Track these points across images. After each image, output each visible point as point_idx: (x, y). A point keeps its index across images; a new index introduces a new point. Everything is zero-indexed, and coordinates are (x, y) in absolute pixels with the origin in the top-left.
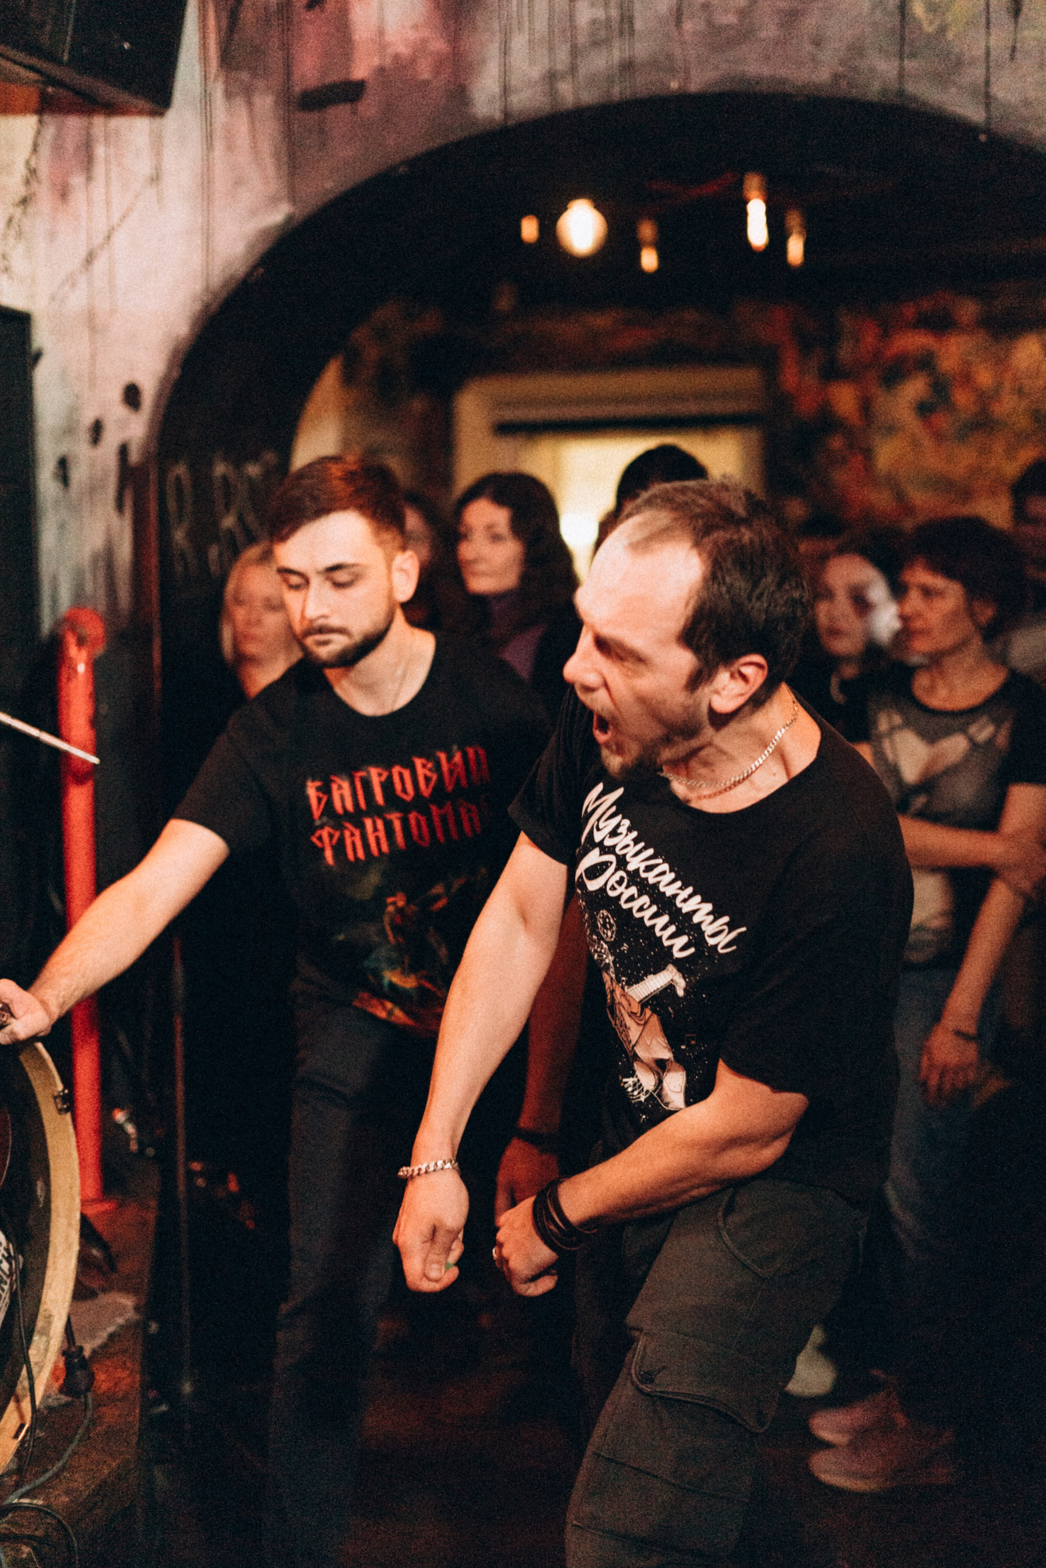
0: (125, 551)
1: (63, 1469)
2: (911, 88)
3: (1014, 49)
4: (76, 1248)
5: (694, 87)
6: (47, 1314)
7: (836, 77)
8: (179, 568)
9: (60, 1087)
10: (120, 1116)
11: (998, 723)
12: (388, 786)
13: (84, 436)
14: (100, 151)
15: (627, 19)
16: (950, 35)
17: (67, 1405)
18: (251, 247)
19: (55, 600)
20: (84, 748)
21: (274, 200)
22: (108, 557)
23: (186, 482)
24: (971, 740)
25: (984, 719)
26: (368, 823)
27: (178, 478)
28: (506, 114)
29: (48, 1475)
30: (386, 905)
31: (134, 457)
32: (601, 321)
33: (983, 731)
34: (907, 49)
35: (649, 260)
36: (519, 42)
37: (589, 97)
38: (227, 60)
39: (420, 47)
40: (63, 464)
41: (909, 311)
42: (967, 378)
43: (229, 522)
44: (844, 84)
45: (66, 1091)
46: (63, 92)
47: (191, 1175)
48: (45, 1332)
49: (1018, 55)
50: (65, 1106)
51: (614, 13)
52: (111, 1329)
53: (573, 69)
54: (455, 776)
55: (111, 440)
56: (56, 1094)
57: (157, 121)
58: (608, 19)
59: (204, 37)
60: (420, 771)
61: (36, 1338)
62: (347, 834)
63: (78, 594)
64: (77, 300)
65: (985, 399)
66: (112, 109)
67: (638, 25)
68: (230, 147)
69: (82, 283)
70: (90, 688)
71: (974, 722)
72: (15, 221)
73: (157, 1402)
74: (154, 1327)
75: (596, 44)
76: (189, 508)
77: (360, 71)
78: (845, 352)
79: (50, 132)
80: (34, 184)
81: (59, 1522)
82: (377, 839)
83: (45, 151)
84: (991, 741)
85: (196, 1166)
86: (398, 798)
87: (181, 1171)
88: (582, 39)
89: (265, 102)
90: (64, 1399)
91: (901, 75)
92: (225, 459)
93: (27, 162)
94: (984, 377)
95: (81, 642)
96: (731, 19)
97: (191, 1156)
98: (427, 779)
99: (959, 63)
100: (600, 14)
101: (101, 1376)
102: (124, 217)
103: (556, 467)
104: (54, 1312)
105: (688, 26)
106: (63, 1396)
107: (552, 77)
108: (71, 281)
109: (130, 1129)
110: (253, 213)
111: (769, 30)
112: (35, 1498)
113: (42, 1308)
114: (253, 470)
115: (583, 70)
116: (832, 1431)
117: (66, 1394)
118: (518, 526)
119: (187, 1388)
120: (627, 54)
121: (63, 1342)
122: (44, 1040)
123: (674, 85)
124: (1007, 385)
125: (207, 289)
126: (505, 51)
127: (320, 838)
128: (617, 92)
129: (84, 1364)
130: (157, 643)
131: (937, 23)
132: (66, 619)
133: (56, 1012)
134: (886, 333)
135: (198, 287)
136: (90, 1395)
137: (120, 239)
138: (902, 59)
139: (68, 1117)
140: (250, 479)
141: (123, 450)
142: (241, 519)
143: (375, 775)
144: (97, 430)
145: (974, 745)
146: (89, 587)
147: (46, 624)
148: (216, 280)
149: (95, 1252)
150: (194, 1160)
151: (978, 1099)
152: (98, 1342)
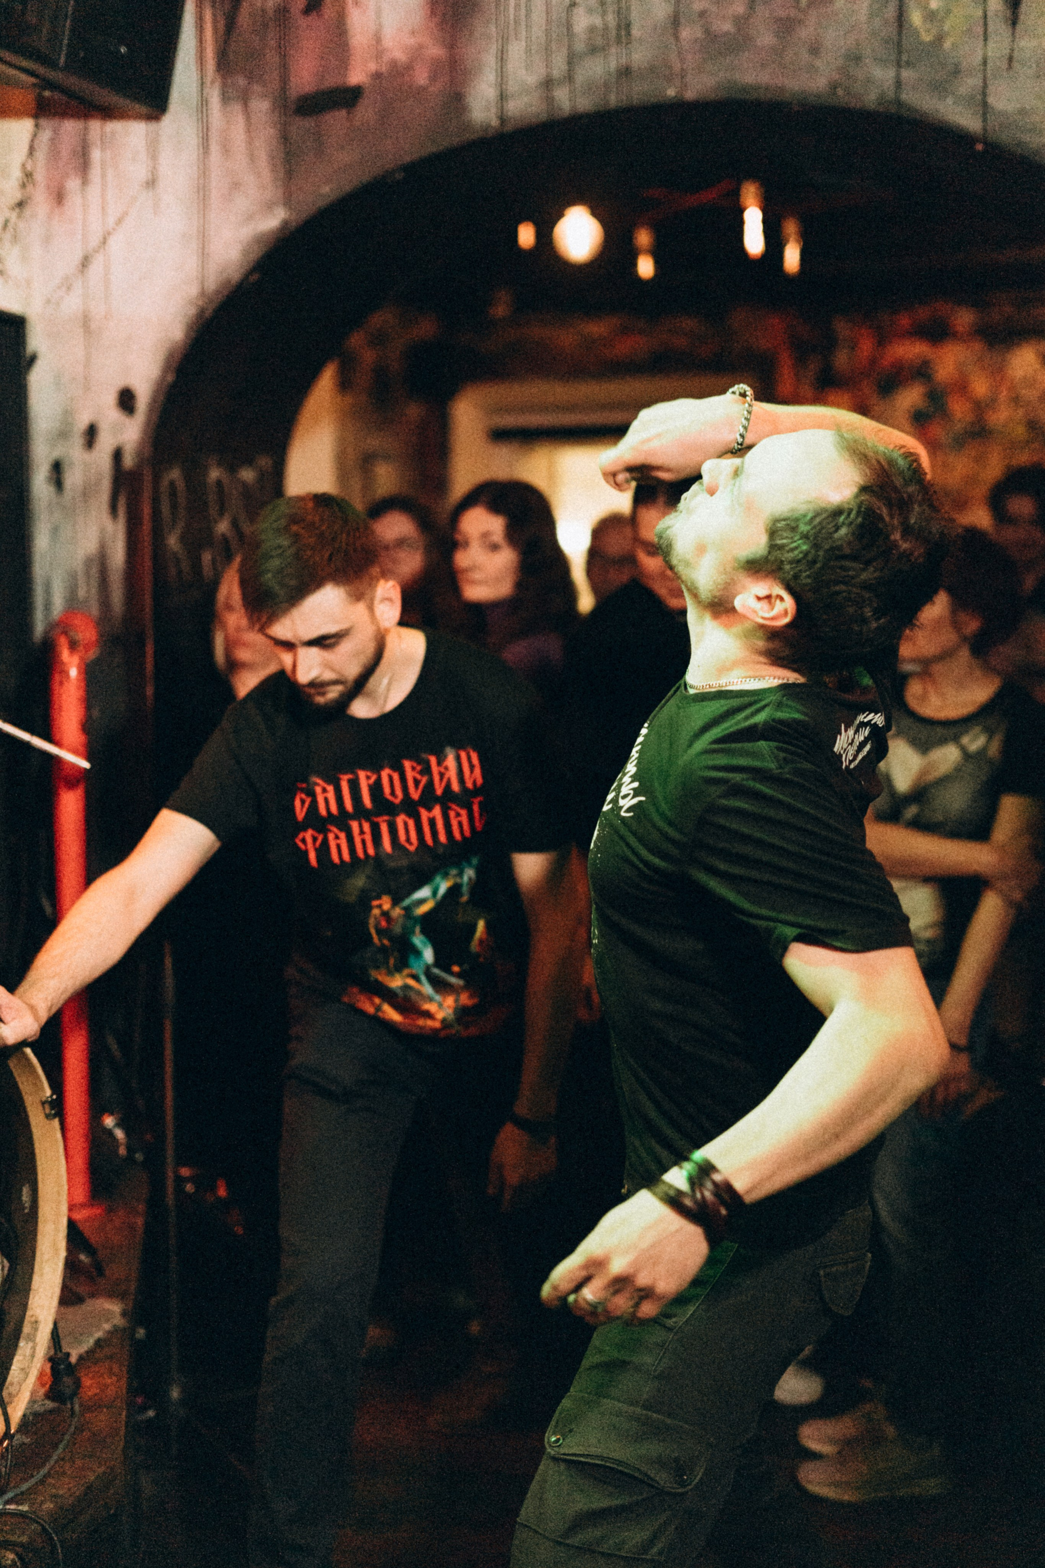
0: (118, 555)
1: (48, 1475)
2: (906, 96)
3: (1011, 59)
4: (63, 1254)
5: (690, 95)
6: (33, 1319)
7: (834, 86)
8: (173, 571)
9: (48, 1092)
10: (109, 1121)
11: (990, 732)
12: (376, 789)
13: (78, 441)
14: (96, 155)
15: (624, 26)
16: (947, 44)
17: (51, 1412)
18: (245, 252)
19: (48, 606)
20: (75, 752)
21: (269, 206)
22: (102, 559)
23: (181, 485)
24: (963, 749)
25: (977, 729)
26: (355, 825)
27: (172, 483)
28: (503, 120)
29: (33, 1481)
30: (371, 908)
31: (128, 461)
32: (597, 328)
33: (975, 741)
34: (904, 58)
35: (646, 267)
36: (516, 50)
37: (585, 104)
38: (224, 64)
39: (416, 53)
40: (57, 468)
41: (904, 321)
42: (962, 387)
43: (223, 527)
44: (840, 92)
45: (54, 1097)
46: (57, 95)
47: (180, 1181)
48: (31, 1338)
49: (1015, 64)
50: (53, 1112)
51: (611, 19)
52: (99, 1334)
53: (570, 78)
54: (445, 780)
55: (106, 443)
56: (44, 1099)
57: (153, 126)
58: (606, 28)
59: (201, 41)
60: (410, 775)
61: (22, 1344)
62: (331, 836)
63: (72, 598)
64: (72, 304)
65: (980, 408)
66: (108, 113)
67: (635, 32)
68: (226, 151)
69: (78, 286)
70: (81, 693)
71: (967, 732)
72: (10, 226)
73: (144, 1409)
74: (141, 1333)
75: (592, 51)
76: (182, 512)
77: (356, 77)
78: (842, 359)
79: (46, 135)
80: (30, 188)
81: (44, 1529)
82: (364, 842)
83: (41, 155)
84: (982, 752)
85: (185, 1172)
86: (387, 800)
87: (170, 1174)
88: (580, 46)
89: (261, 106)
90: (50, 1405)
91: (898, 84)
92: (219, 465)
93: (23, 165)
94: (980, 387)
95: (73, 646)
96: (727, 27)
97: (181, 1161)
98: (417, 782)
99: (956, 71)
100: (598, 21)
101: (87, 1382)
102: (119, 221)
103: (552, 476)
104: (41, 1318)
105: (686, 33)
106: (47, 1402)
107: (548, 84)
108: (67, 285)
109: (119, 1134)
110: (250, 217)
111: (766, 39)
112: (22, 1504)
113: (29, 1313)
114: (247, 475)
115: (581, 76)
116: (819, 1441)
117: (53, 1400)
118: (513, 535)
119: (175, 1394)
120: (623, 61)
121: (49, 1348)
122: (33, 1045)
123: (671, 92)
124: (1004, 394)
125: (203, 293)
126: (502, 58)
127: (304, 841)
128: (613, 100)
129: (71, 1369)
130: (150, 649)
131: (934, 31)
132: (58, 624)
133: (44, 1015)
134: (882, 340)
135: (194, 290)
136: (76, 1400)
137: (116, 244)
138: (899, 65)
139: (56, 1122)
140: (244, 484)
141: (118, 455)
142: (235, 524)
143: (364, 779)
144: (91, 434)
145: (967, 756)
146: (82, 593)
147: (39, 628)
148: (212, 285)
149: (82, 1257)
150: (184, 1165)
151: (970, 1109)
152: (83, 1348)
